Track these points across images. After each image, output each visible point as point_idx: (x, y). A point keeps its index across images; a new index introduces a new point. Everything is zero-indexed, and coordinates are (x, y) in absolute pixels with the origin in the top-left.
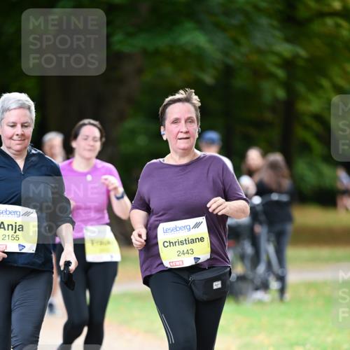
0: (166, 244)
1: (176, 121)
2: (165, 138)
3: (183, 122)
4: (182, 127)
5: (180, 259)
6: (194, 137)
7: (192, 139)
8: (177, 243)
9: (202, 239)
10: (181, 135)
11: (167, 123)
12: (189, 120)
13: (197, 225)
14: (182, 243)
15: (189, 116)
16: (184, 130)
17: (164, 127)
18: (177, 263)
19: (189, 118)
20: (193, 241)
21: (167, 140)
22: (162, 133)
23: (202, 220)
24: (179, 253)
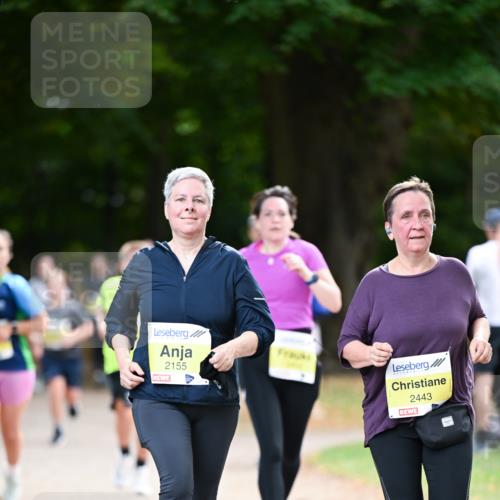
0: (396, 386)
1: (407, 215)
2: (391, 237)
3: (416, 215)
4: (416, 222)
5: (413, 405)
7: (427, 238)
8: (410, 386)
10: (414, 234)
11: (395, 218)
12: (424, 213)
13: (438, 363)
14: (417, 385)
15: (424, 208)
16: (418, 226)
17: (391, 223)
18: (410, 411)
19: (423, 211)
20: (432, 383)
21: (394, 241)
22: (387, 231)
23: (446, 356)
24: (413, 399)
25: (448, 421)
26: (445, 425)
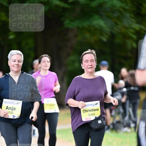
1: (87, 61)
2: (83, 68)
3: (89, 61)
5: (89, 117)
6: (94, 67)
7: (93, 68)
8: (88, 111)
9: (98, 110)
10: (89, 67)
11: (83, 62)
13: (96, 104)
14: (90, 111)
15: (92, 59)
16: (90, 64)
17: (82, 64)
18: (88, 119)
19: (92, 60)
20: (95, 110)
22: (82, 66)
23: (98, 102)
24: (89, 115)
25: (100, 122)
26: (99, 123)
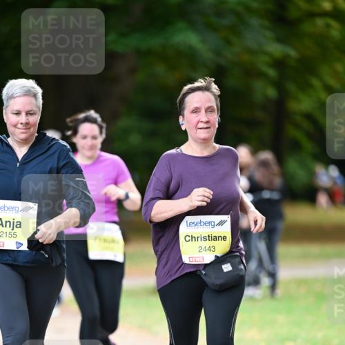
0: (188, 238)
1: (196, 110)
2: (183, 128)
3: (203, 111)
4: (203, 117)
5: (200, 255)
6: (214, 127)
7: (212, 129)
8: (199, 239)
9: (224, 238)
10: (201, 125)
11: (187, 112)
12: (209, 110)
13: (221, 223)
15: (210, 105)
16: (205, 119)
17: (183, 117)
18: (197, 259)
19: (209, 108)
20: (216, 238)
21: (185, 131)
22: (181, 123)
23: (227, 218)
24: (200, 249)
25: (227, 268)
26: (225, 270)
